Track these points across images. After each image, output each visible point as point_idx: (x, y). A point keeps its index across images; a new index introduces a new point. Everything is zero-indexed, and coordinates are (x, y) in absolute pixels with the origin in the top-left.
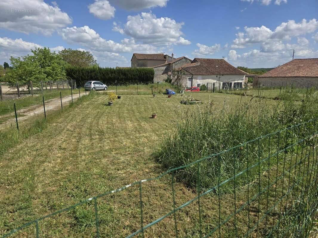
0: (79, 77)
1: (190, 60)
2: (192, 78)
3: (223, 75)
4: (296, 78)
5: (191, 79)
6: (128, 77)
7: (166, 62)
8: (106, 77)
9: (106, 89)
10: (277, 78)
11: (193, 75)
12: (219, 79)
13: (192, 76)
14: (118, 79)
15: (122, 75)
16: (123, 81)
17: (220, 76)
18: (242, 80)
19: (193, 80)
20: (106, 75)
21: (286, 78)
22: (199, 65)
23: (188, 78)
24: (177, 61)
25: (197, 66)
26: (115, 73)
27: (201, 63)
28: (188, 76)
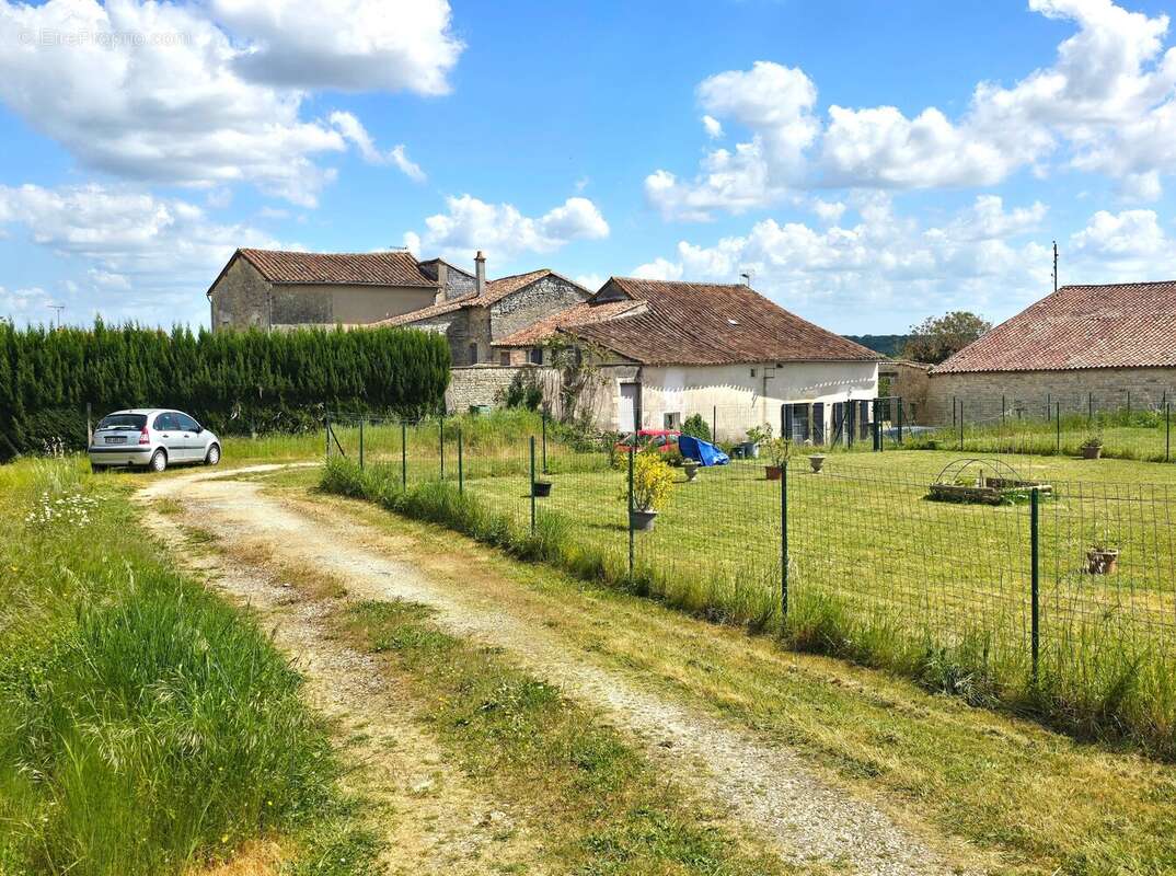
0: (15, 391)
1: (578, 289)
2: (637, 385)
3: (779, 366)
4: (1122, 375)
5: (634, 389)
6: (311, 384)
7: (439, 297)
8: (181, 383)
9: (214, 457)
10: (1028, 377)
11: (642, 365)
12: (765, 385)
13: (639, 374)
14: (250, 396)
15: (273, 372)
16: (275, 410)
17: (769, 373)
18: (868, 386)
19: (643, 389)
20: (180, 376)
21: (1071, 377)
22: (644, 315)
23: (620, 380)
24: (510, 296)
25: (633, 316)
26: (232, 359)
27: (653, 304)
28: (619, 374)
